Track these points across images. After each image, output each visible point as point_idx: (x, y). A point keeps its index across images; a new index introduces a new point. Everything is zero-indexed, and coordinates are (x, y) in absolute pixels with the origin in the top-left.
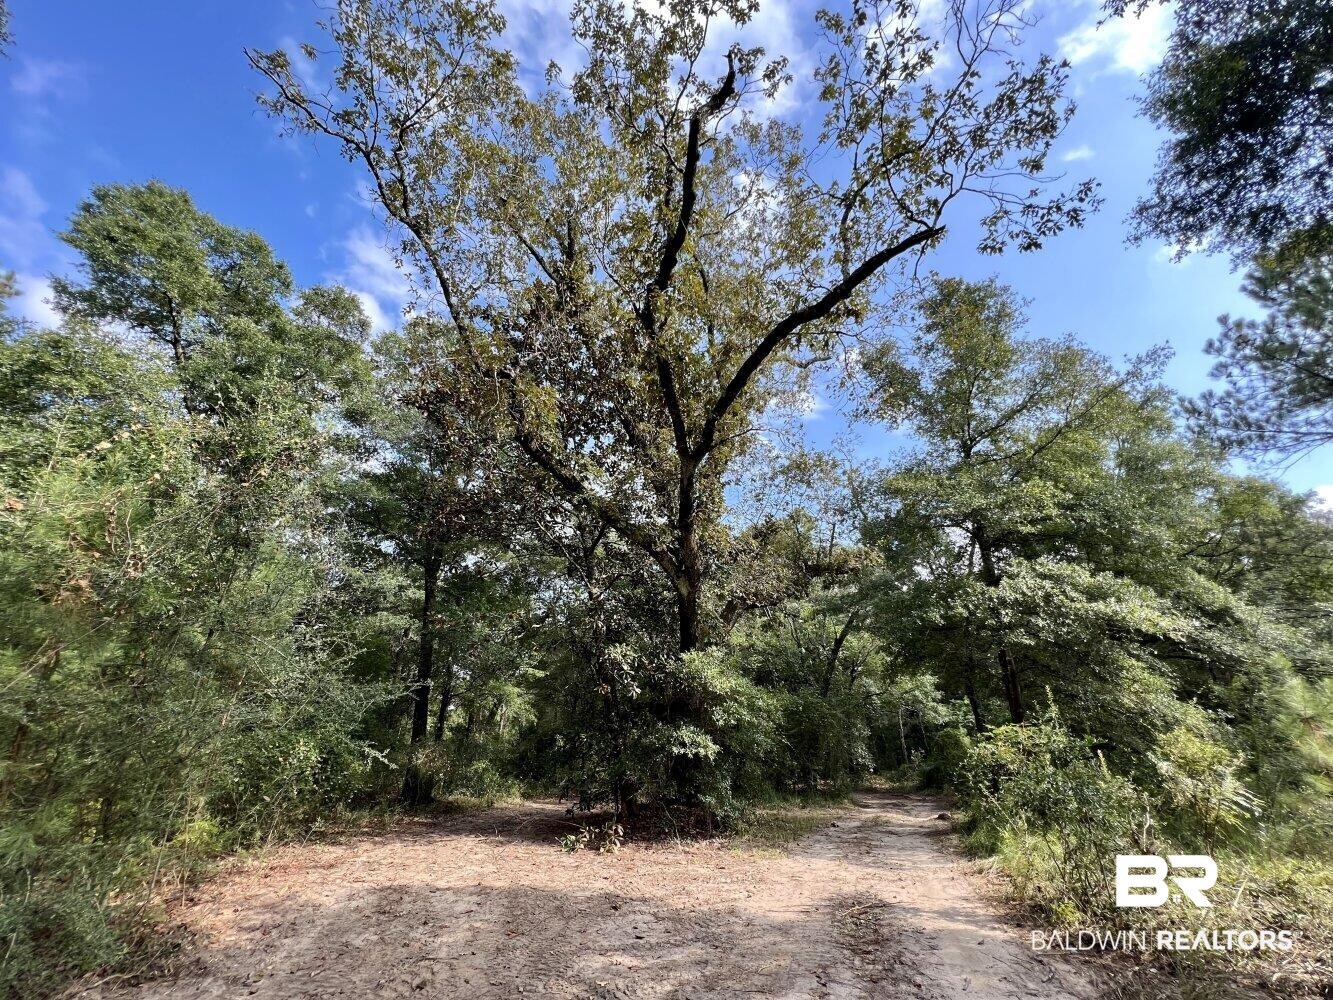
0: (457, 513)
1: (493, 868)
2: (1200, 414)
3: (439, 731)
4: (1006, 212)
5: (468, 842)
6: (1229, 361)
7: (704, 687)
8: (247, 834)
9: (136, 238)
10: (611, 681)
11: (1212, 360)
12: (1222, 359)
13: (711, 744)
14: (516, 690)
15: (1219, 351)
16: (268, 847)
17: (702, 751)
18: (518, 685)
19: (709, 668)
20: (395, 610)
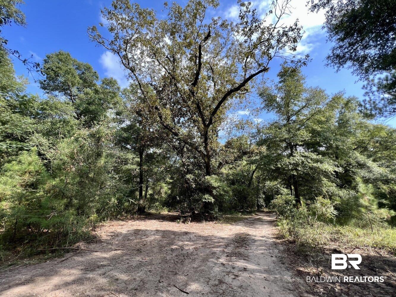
0: (147, 142)
1: (159, 226)
2: (362, 106)
3: (146, 195)
4: (287, 62)
5: (154, 221)
6: (369, 91)
7: (211, 185)
8: (104, 218)
9: (60, 70)
10: (187, 183)
11: (364, 91)
12: (367, 91)
13: (212, 199)
14: (165, 185)
15: (366, 88)
16: (108, 221)
17: (210, 201)
18: (166, 184)
19: (212, 180)
20: (132, 164)
